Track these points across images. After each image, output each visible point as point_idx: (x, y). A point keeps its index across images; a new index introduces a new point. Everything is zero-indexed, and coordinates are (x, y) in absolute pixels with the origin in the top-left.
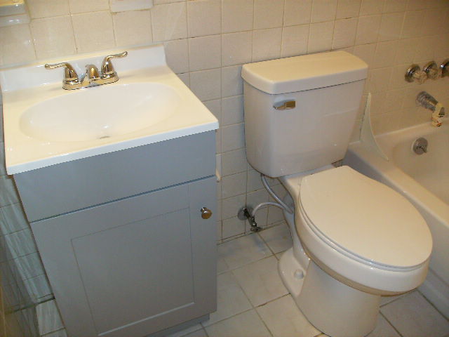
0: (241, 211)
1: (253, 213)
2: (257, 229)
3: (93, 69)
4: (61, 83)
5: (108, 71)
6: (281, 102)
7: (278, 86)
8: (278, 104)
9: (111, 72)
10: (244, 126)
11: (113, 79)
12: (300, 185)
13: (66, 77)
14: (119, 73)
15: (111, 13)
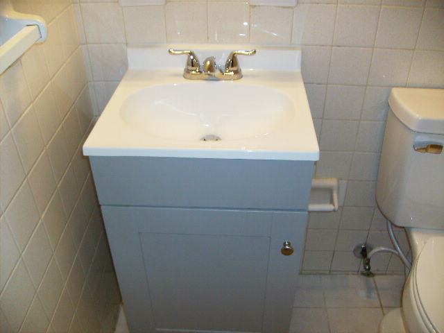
0: (358, 247)
1: (370, 255)
2: (368, 273)
3: (208, 63)
4: (182, 69)
5: (232, 66)
6: (423, 143)
7: (425, 122)
8: (420, 144)
9: (235, 69)
10: (380, 156)
11: (236, 76)
12: (425, 243)
13: (188, 64)
14: (244, 70)
15: (250, 6)
